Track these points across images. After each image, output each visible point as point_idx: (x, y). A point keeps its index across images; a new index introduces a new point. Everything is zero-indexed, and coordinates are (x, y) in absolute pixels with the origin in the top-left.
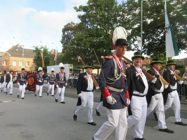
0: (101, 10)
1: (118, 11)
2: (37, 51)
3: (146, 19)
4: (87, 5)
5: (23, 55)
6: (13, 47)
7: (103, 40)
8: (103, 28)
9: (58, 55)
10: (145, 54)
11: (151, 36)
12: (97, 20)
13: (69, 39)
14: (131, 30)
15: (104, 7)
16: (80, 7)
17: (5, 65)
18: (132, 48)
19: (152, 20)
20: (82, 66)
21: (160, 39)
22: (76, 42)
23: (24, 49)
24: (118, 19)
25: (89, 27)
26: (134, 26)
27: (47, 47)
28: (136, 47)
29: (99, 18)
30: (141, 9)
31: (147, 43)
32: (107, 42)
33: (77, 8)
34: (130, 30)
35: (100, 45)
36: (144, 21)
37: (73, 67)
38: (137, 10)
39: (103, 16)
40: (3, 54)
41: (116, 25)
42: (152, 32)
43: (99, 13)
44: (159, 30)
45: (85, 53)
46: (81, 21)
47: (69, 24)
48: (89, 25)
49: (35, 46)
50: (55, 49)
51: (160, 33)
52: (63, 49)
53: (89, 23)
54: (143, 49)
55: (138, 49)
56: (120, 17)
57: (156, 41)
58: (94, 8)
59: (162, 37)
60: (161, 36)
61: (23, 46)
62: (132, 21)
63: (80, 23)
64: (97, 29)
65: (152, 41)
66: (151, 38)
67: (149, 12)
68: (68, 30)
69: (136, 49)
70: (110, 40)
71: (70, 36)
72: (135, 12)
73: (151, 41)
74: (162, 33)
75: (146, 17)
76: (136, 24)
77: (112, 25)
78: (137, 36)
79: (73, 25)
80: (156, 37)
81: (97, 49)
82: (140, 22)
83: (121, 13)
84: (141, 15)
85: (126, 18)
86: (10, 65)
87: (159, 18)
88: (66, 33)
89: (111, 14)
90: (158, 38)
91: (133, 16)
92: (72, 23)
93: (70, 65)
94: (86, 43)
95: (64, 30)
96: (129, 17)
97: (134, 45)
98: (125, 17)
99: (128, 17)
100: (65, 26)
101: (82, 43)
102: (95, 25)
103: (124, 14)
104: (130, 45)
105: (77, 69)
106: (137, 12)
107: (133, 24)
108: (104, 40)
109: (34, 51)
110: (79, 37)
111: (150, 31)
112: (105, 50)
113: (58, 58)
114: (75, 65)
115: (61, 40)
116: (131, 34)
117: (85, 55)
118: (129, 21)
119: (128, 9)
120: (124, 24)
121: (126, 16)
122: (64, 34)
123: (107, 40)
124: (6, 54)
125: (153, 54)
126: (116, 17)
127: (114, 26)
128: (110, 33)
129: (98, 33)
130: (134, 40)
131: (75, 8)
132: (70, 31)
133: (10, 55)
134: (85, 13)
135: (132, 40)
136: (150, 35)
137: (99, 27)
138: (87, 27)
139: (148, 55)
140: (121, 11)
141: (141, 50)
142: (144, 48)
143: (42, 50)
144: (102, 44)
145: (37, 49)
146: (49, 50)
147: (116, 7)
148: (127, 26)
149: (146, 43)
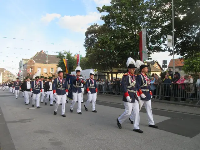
0: (126, 8)
1: (144, 9)
2: (61, 56)
3: (178, 15)
4: (111, 5)
5: (47, 61)
6: (38, 53)
7: (128, 42)
8: (128, 29)
9: (82, 60)
10: (178, 54)
11: (185, 33)
12: (122, 21)
13: (93, 42)
14: (161, 28)
15: (129, 5)
16: (104, 7)
17: (30, 72)
18: (162, 48)
19: (185, 15)
20: (107, 71)
21: (196, 36)
22: (99, 45)
23: (48, 55)
24: (145, 17)
25: (114, 29)
26: (164, 23)
27: (71, 52)
28: (168, 47)
29: (124, 18)
30: (171, 4)
31: (180, 41)
32: (133, 43)
33: (100, 8)
34: (159, 28)
35: (126, 47)
36: (176, 17)
37: (98, 72)
38: (167, 5)
39: (128, 15)
40: (28, 61)
41: (143, 24)
42: (185, 29)
43: (124, 12)
44: (194, 26)
45: (110, 57)
46: (104, 23)
47: (92, 27)
48: (113, 26)
49: (58, 52)
50: (79, 54)
51: (196, 29)
52: (86, 54)
53: (113, 24)
54: (175, 49)
55: (169, 49)
56: (147, 15)
57: (190, 38)
58: (118, 8)
59: (197, 34)
60: (196, 32)
61: (47, 52)
62: (161, 19)
63: (104, 25)
64: (122, 30)
65: (186, 39)
66: (185, 36)
67: (181, 6)
68: (92, 33)
69: (167, 49)
70: (137, 40)
71: (94, 39)
72: (164, 8)
73: (184, 39)
74: (197, 30)
75: (178, 12)
76: (166, 21)
77: (138, 25)
78: (168, 34)
79: (96, 27)
80: (190, 34)
81: (123, 51)
82: (171, 18)
83: (148, 11)
84: (172, 10)
85: (155, 15)
86: (35, 71)
87: (193, 13)
88: (89, 37)
89: (137, 13)
90: (193, 35)
91: (162, 12)
92: (95, 26)
93: (94, 69)
94: (111, 46)
95: (87, 34)
96: (158, 14)
97: (165, 45)
98: (153, 15)
99: (156, 14)
100: (88, 29)
101: (106, 46)
102: (120, 26)
103: (152, 11)
104: (160, 45)
105: (101, 74)
106: (167, 7)
107: (163, 22)
108: (130, 42)
109: (58, 57)
110: (103, 39)
111: (183, 28)
112: (131, 52)
113: (82, 63)
114: (100, 69)
115: (84, 44)
116: (160, 32)
117: (110, 59)
118: (158, 18)
119: (156, 6)
120: (152, 22)
121: (155, 14)
122: (87, 37)
123: (134, 41)
124: (31, 61)
125: (188, 54)
126: (143, 15)
127: (140, 25)
128: (136, 33)
129: (123, 34)
130: (165, 39)
131: (99, 9)
132: (93, 34)
133: (35, 62)
134: (109, 13)
135: (162, 39)
136: (183, 33)
137: (124, 27)
138: (111, 28)
139: (182, 55)
140: (148, 9)
141: (172, 50)
142: (177, 47)
143: (66, 55)
144: (128, 46)
145: (60, 54)
146: (72, 55)
147: (142, 4)
148: (155, 24)
149: (178, 42)
